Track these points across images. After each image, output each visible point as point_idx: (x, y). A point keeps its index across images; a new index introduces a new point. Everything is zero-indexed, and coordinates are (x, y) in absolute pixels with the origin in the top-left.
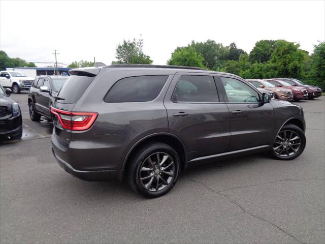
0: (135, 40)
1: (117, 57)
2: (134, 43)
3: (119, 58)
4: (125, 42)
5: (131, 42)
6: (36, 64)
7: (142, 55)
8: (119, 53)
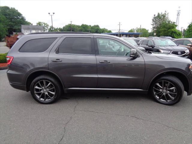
0: (166, 12)
1: (152, 25)
2: (165, 14)
3: (153, 25)
4: (159, 14)
5: (162, 14)
6: (112, 31)
7: (169, 22)
8: (154, 21)
